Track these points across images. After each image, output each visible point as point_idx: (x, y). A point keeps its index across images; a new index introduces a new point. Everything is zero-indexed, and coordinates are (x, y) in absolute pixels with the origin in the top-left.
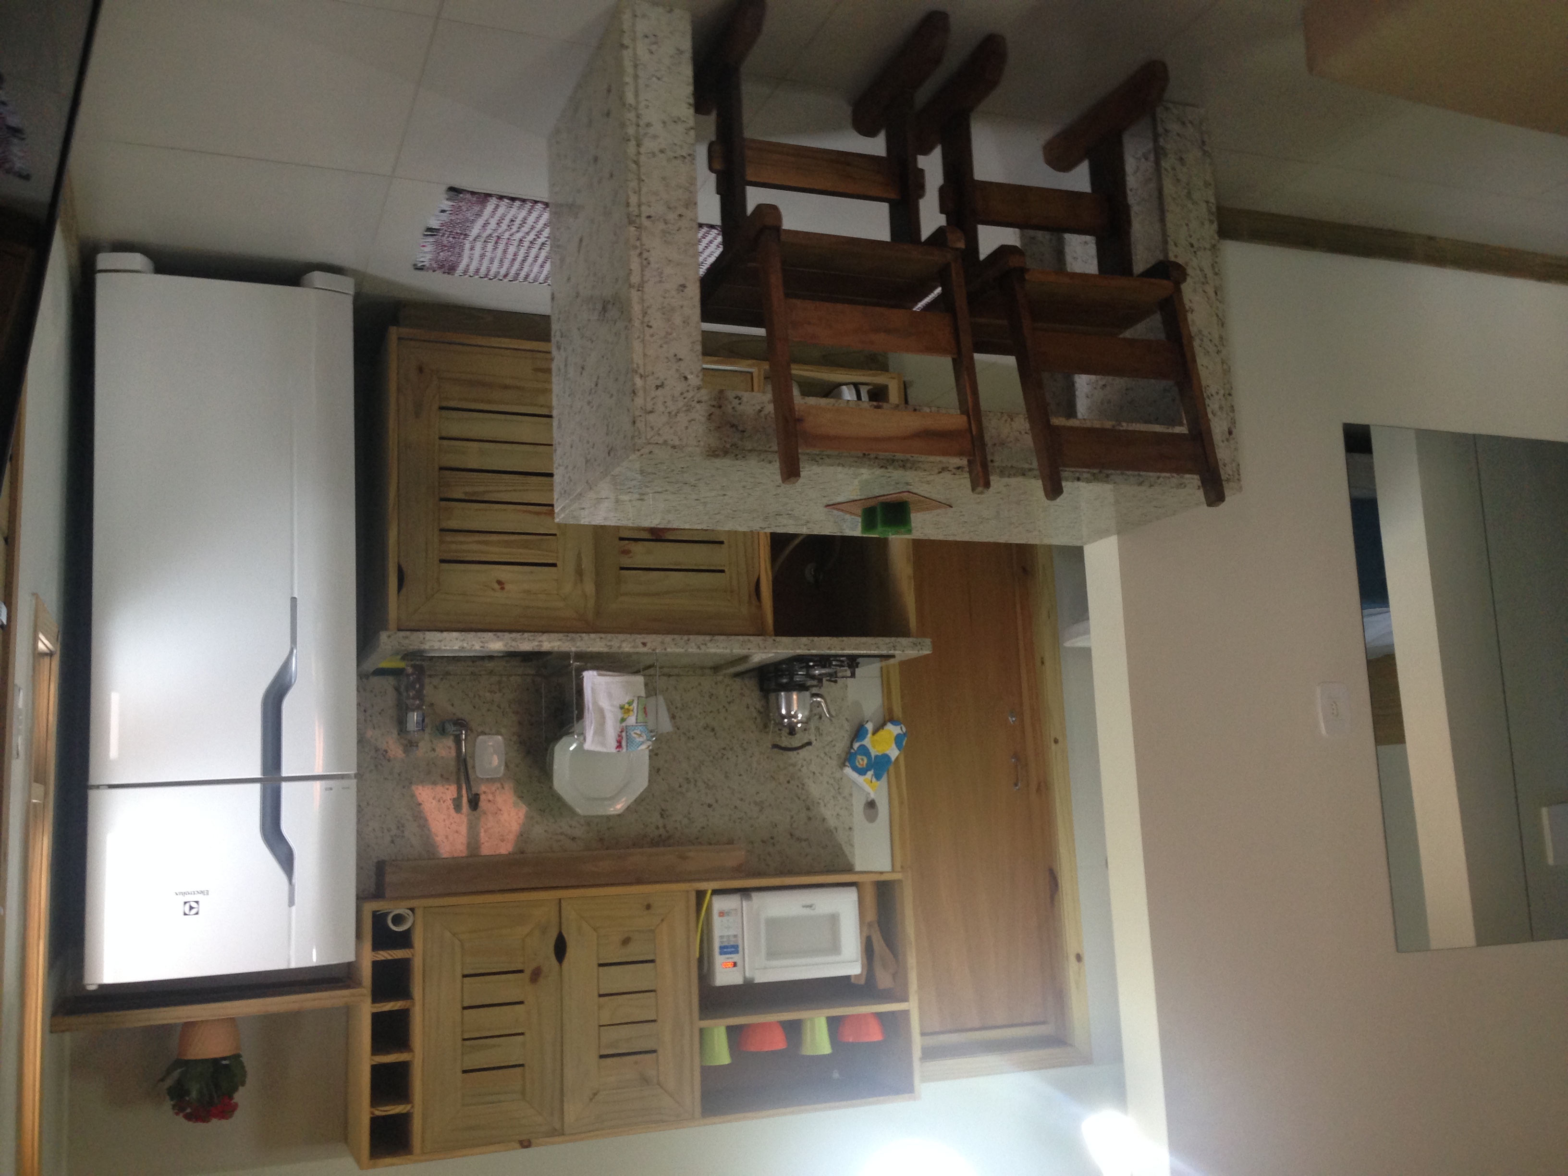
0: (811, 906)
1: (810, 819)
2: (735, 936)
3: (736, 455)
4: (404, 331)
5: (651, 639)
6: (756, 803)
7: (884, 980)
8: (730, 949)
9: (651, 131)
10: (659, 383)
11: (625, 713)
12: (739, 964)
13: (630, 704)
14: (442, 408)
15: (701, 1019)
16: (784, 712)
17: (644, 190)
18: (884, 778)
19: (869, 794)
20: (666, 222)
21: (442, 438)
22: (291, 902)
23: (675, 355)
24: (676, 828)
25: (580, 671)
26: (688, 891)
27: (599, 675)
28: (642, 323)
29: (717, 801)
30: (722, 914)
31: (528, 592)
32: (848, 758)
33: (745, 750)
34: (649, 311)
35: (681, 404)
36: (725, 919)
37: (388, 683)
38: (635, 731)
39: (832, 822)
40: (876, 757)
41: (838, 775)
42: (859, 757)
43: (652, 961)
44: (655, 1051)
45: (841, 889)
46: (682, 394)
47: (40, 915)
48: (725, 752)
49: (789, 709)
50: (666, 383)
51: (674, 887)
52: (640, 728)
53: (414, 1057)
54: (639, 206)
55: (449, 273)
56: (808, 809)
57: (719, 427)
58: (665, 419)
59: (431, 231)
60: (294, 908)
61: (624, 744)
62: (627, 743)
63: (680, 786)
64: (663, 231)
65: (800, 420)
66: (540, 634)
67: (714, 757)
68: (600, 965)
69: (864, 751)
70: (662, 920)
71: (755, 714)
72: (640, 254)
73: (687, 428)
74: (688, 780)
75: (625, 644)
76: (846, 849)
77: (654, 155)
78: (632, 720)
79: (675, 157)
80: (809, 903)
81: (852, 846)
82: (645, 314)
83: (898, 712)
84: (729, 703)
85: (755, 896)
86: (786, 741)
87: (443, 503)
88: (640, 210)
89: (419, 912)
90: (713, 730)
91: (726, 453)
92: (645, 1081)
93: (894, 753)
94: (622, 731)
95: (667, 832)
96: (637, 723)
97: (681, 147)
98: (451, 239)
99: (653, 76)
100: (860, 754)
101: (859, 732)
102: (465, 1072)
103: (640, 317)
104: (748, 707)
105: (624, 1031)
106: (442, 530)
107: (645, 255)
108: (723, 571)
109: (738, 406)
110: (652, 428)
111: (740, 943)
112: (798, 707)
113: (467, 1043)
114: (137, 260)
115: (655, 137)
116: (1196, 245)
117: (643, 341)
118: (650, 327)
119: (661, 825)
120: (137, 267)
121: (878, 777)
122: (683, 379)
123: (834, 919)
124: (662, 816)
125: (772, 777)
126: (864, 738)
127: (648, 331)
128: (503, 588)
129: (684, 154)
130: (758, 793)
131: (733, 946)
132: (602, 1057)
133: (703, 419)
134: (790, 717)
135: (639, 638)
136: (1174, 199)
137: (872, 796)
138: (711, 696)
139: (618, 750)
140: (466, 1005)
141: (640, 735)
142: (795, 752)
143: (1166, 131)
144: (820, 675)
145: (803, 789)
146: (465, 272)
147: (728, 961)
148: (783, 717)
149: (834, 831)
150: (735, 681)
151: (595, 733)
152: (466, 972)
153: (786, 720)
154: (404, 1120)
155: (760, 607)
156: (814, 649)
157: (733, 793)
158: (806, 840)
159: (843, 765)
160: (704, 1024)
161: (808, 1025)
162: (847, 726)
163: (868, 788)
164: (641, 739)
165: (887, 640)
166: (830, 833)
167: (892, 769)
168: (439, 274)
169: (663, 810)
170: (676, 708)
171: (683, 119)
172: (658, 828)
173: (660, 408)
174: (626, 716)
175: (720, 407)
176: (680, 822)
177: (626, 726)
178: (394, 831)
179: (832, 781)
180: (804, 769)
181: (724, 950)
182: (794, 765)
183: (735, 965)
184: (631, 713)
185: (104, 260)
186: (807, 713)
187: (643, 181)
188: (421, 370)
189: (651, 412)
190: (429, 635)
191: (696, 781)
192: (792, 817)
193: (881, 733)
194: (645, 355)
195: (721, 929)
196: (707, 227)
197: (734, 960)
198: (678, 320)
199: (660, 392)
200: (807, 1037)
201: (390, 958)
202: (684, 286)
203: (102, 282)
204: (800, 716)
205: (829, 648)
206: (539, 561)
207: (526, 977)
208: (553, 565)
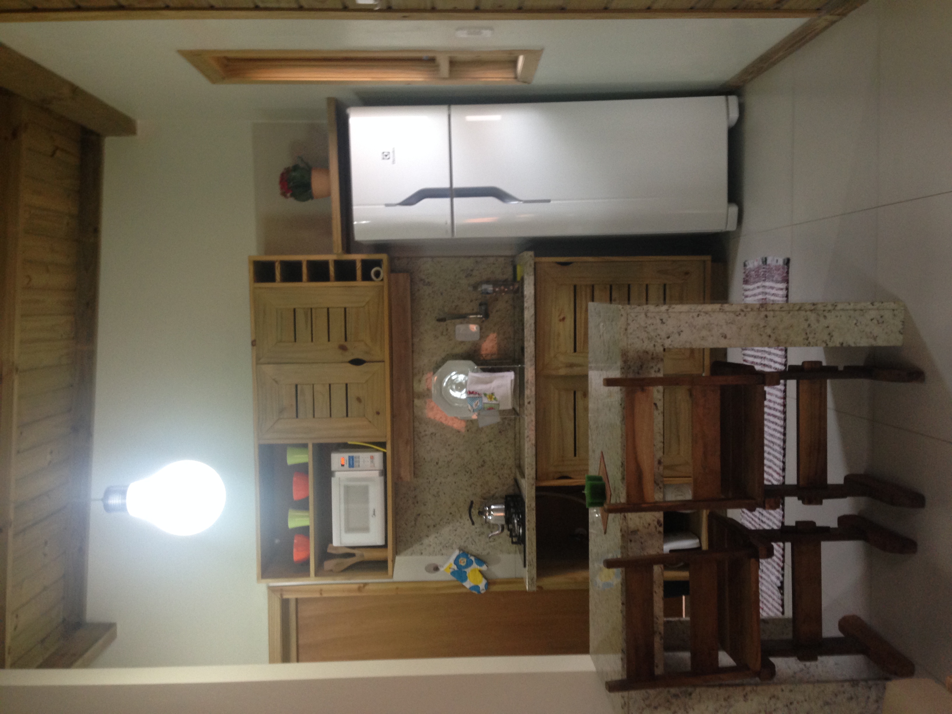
0: (374, 514)
1: (428, 527)
2: (359, 466)
3: (623, 368)
4: (709, 264)
5: (533, 405)
6: (438, 492)
7: (329, 564)
8: (352, 464)
9: (822, 319)
10: (664, 320)
11: (489, 396)
12: (343, 468)
13: (495, 399)
14: (665, 285)
15: (314, 445)
16: (493, 507)
17: (784, 314)
18: (451, 578)
19: (443, 567)
20: (765, 327)
21: (647, 286)
22: (387, 205)
23: (682, 331)
24: (424, 442)
25: (514, 370)
26: (386, 437)
27: (512, 381)
28: (700, 311)
29: (440, 468)
30: (372, 458)
31: (559, 335)
32: (464, 553)
33: (471, 486)
34: (707, 315)
35: (652, 334)
36: (369, 459)
37: (508, 275)
38: (479, 403)
39: (426, 541)
40: (466, 572)
41: (454, 546)
42: (465, 560)
43: (347, 416)
44: (297, 417)
45: (384, 536)
46: (659, 335)
47: (384, 78)
48: (469, 473)
49: (494, 510)
50: (665, 325)
51: (389, 428)
52: (481, 405)
53: (305, 282)
54: (773, 310)
55: (744, 281)
56: (434, 526)
57: (640, 358)
58: (643, 324)
59: (765, 261)
60: (383, 206)
61: (471, 396)
62: (472, 398)
63: (449, 445)
64: (759, 325)
65: (643, 390)
66: (534, 341)
67: (466, 466)
68: (347, 385)
69: (469, 564)
70: (370, 422)
71: (492, 493)
72: (742, 311)
73: (638, 338)
74: (453, 450)
75: (530, 391)
76: (409, 551)
77: (806, 320)
78: (485, 400)
79: (806, 334)
80: (377, 513)
81: (412, 554)
82: (706, 313)
83: (495, 588)
84: (499, 476)
85: (382, 478)
86: (475, 512)
87: (608, 286)
88: (770, 311)
89: (381, 284)
90: (482, 466)
91: (625, 362)
92: (282, 411)
93: (468, 584)
94: (479, 394)
95: (423, 437)
96: (484, 403)
97: (814, 338)
98: (762, 273)
99: (857, 320)
100: (467, 561)
101: (480, 561)
102: (294, 310)
103: (703, 310)
104: (496, 488)
105: (309, 398)
106: (593, 286)
107: (743, 314)
108: (575, 455)
109: (654, 370)
110: (636, 316)
111: (354, 469)
112: (496, 516)
113: (310, 311)
114: (735, 115)
115: (818, 321)
116: (792, 707)
117: (689, 312)
118: (698, 316)
119: (427, 433)
120: (731, 115)
121: (453, 573)
122: (668, 336)
123: (366, 529)
124: (432, 434)
125: (454, 503)
126: (477, 564)
127: (695, 315)
128: (560, 320)
129: (809, 339)
130: (445, 494)
131: (353, 463)
132: (296, 386)
133: (644, 348)
134: (489, 511)
135: (533, 400)
136: (823, 691)
137: (442, 569)
138: (503, 465)
139: (468, 392)
140: (330, 310)
141: (476, 405)
142: (469, 518)
143: (870, 688)
144: (514, 523)
145: (446, 523)
146: (746, 290)
147: (345, 462)
148: (489, 507)
149: (421, 543)
150: (512, 480)
151: (478, 378)
152: (347, 309)
153: (487, 509)
154: (272, 279)
155: (554, 479)
156: (528, 510)
157: (444, 478)
158: (415, 524)
159: (460, 549)
160: (310, 447)
161: (307, 514)
162: (485, 553)
163: (446, 566)
164: (474, 406)
165: (535, 560)
166: (419, 539)
167: (458, 583)
168: (743, 276)
169: (435, 434)
170: (496, 443)
171: (832, 339)
172: (425, 431)
173: (649, 322)
174: (488, 396)
175: (652, 359)
176: (428, 445)
177: (482, 397)
178: (427, 280)
179: (450, 542)
180: (458, 524)
181: (351, 459)
182: (461, 517)
183: (343, 465)
184: (489, 400)
185: (733, 100)
186: (492, 522)
187: (789, 313)
188: (687, 273)
189: (646, 316)
190: (532, 278)
191: (452, 455)
192: (429, 515)
193: (480, 576)
194: (680, 312)
195: (363, 457)
196: (784, 418)
197: (345, 465)
198: (704, 333)
199: (659, 321)
200: (300, 513)
201: (357, 268)
202: (725, 337)
203: (721, 99)
204: (490, 518)
205: (529, 521)
206: (577, 340)
207: (343, 342)
208: (575, 351)
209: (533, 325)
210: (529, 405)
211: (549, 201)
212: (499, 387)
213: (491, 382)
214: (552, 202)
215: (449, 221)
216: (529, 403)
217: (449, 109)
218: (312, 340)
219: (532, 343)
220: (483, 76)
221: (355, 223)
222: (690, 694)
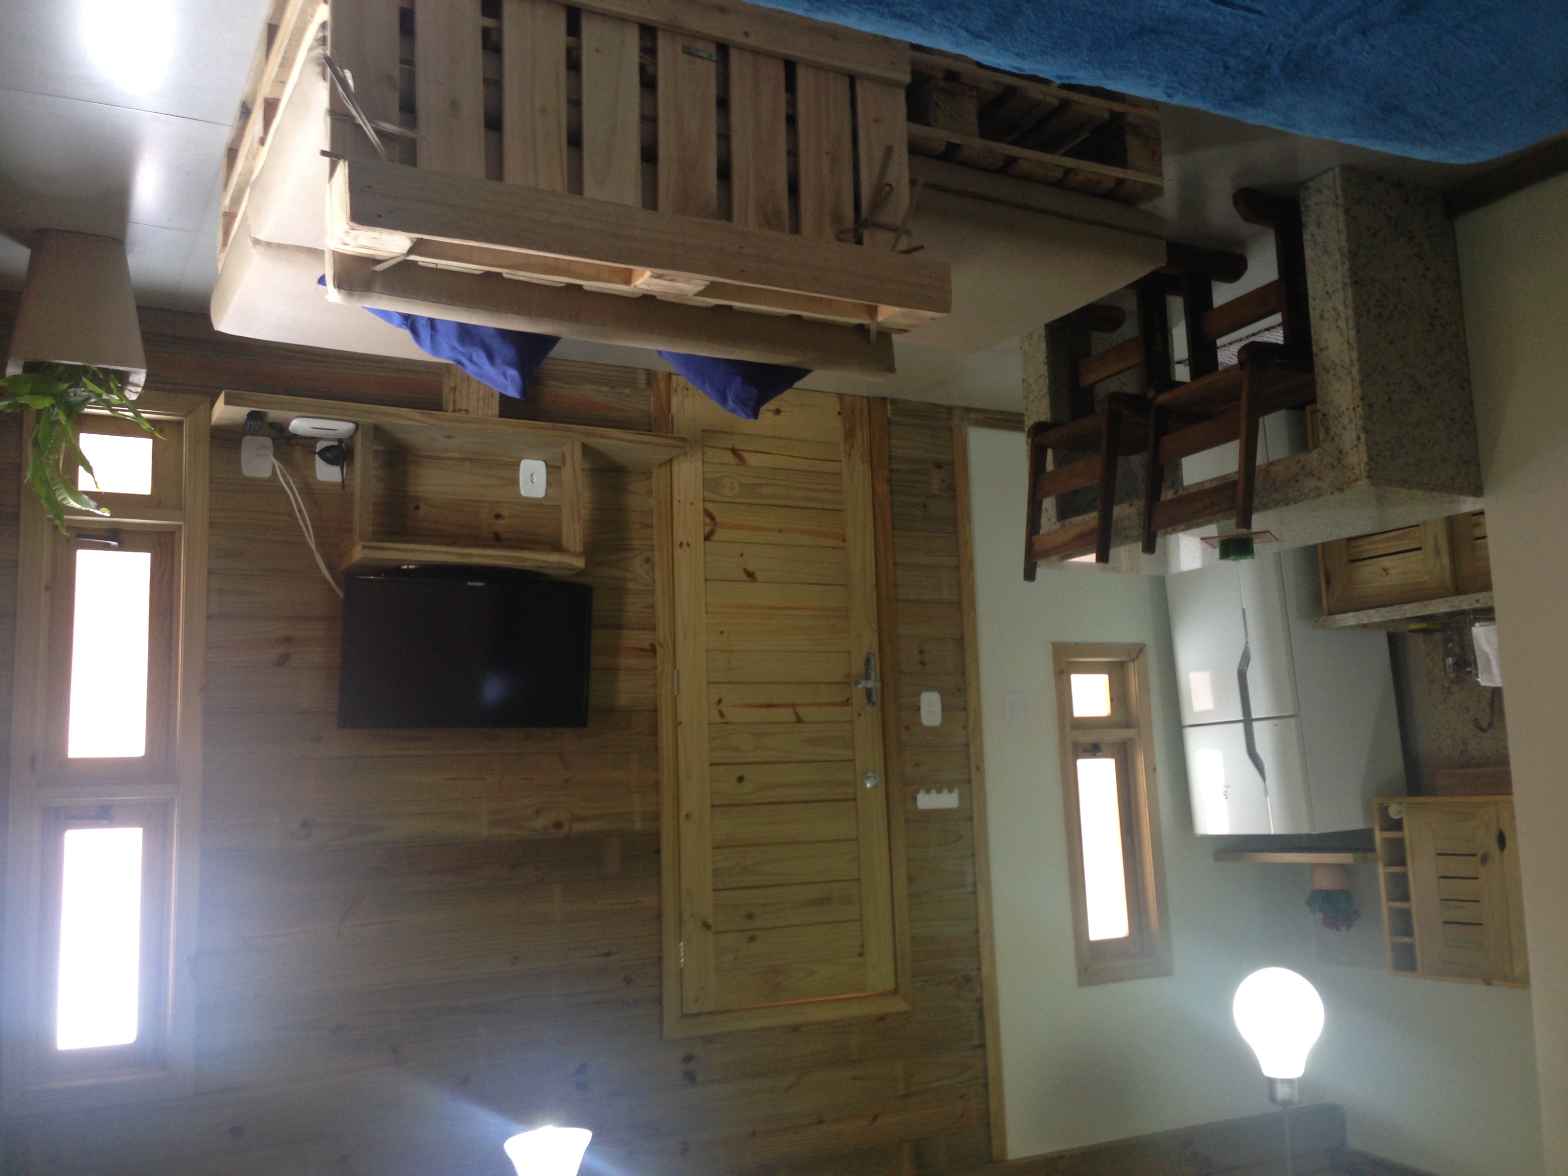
31: (1402, 572)
53: (1411, 906)
89: (1404, 806)
102: (1445, 923)
113: (1444, 902)
128: (1387, 574)
140: (1440, 875)
152: (1438, 851)
206: (1409, 548)
207: (1477, 859)
208: (1419, 549)
209: (1388, 609)
210: (1481, 602)
211: (1244, 611)
212: (1489, 642)
213: (1486, 654)
214: (1244, 607)
215: (1272, 721)
216: (1478, 601)
217: (1184, 727)
218: (1478, 901)
219: (1407, 607)
220: (1134, 694)
221: (1273, 833)
222: (1324, 415)
